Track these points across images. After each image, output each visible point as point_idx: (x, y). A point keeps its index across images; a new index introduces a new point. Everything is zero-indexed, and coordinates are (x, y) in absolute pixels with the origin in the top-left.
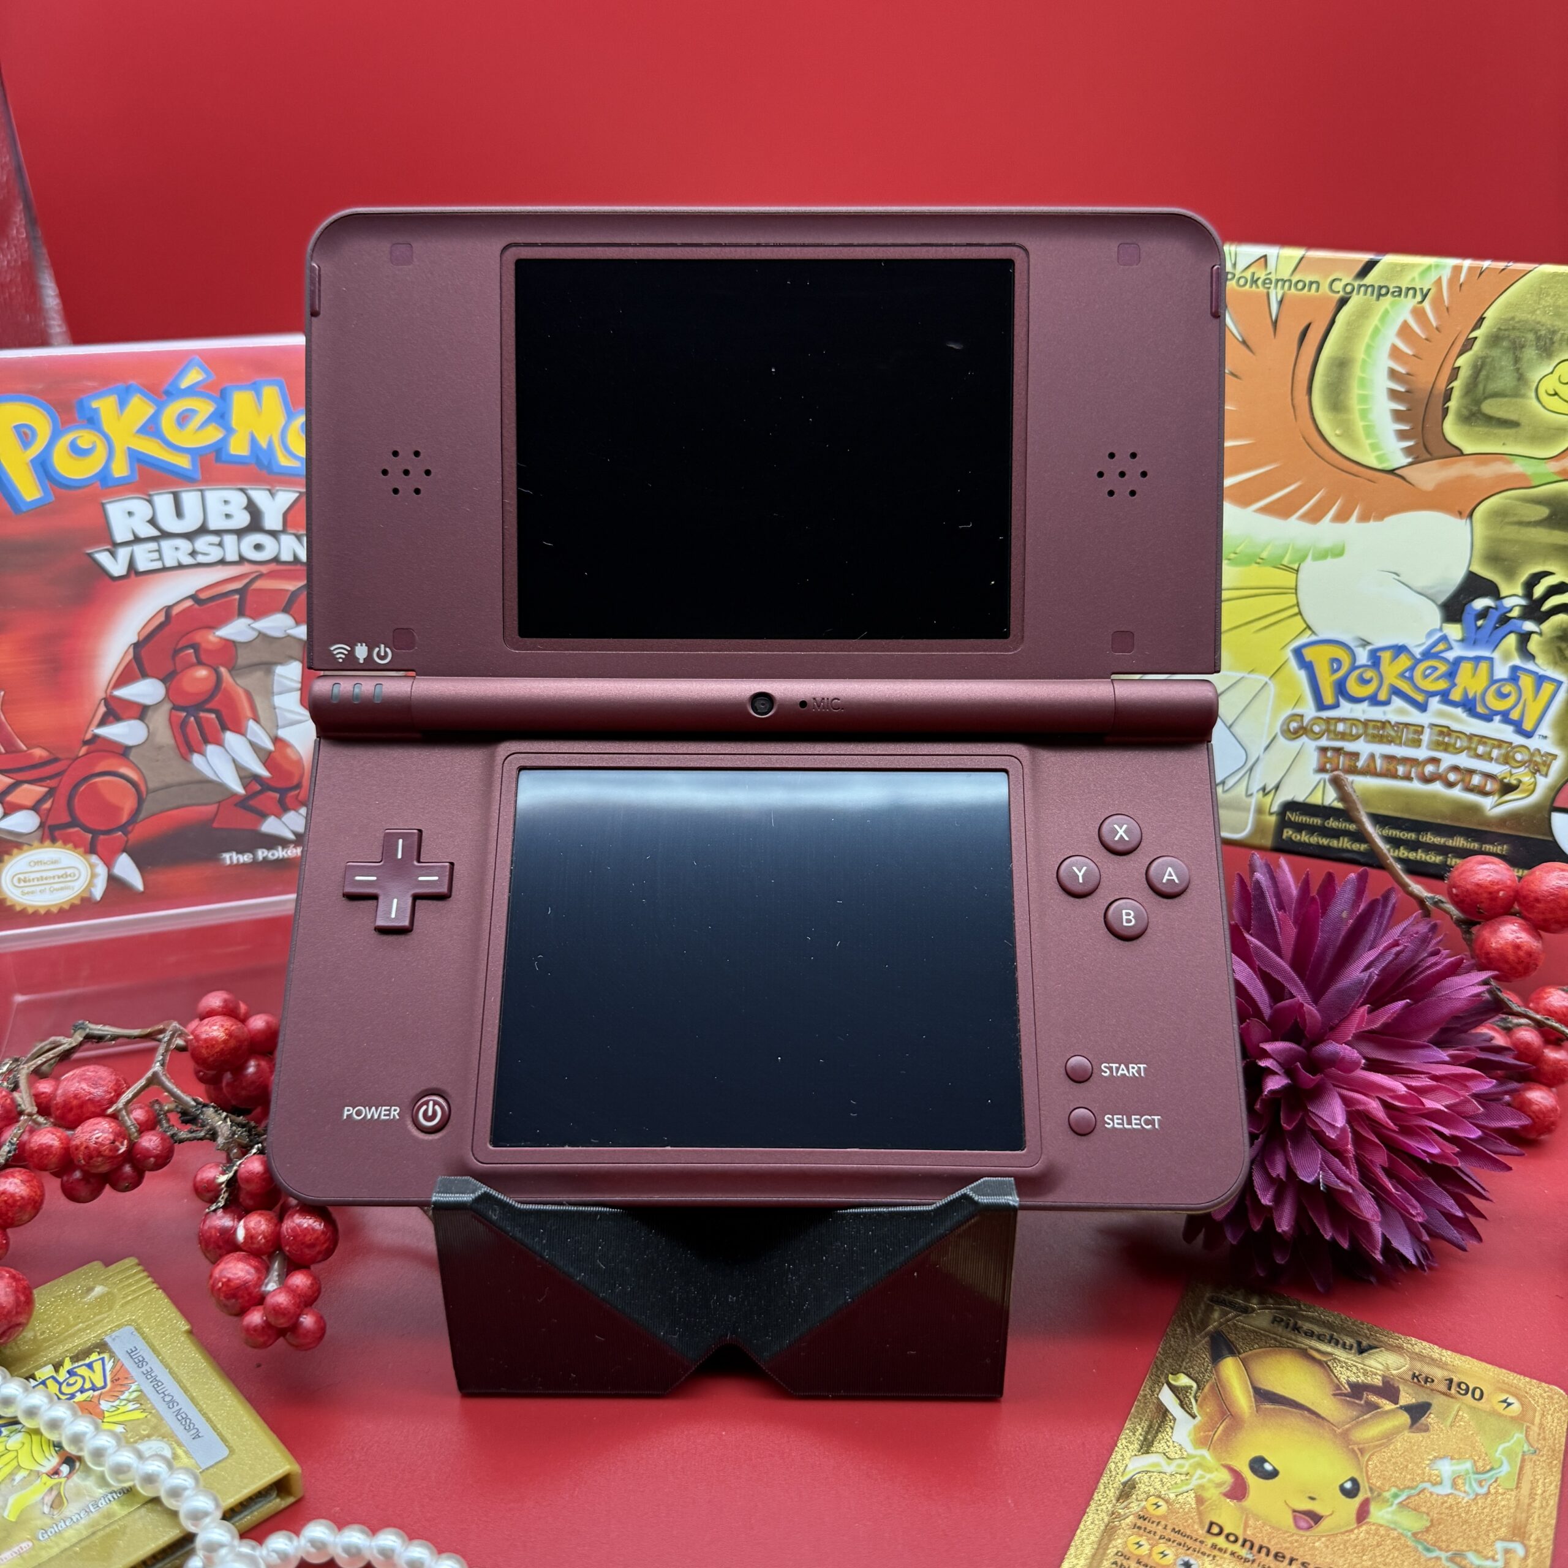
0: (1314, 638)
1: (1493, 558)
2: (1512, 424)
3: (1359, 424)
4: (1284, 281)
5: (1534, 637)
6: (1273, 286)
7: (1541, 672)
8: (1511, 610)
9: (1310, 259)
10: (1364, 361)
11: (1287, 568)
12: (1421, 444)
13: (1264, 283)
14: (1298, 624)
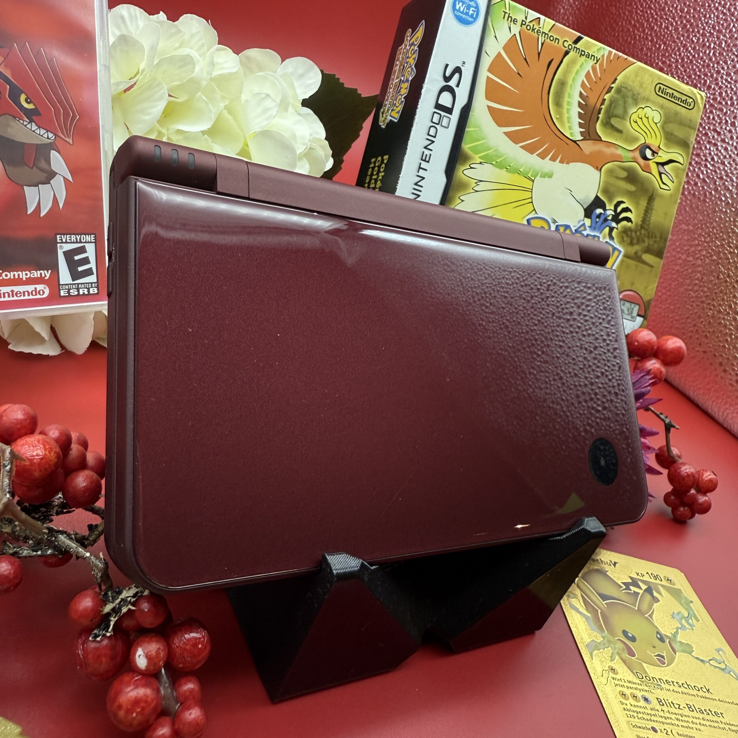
0: (536, 215)
1: (606, 191)
2: (620, 131)
3: (566, 115)
4: (546, 34)
5: (615, 230)
6: (541, 34)
7: (615, 246)
8: (609, 216)
9: (557, 26)
10: (571, 84)
11: (530, 179)
12: (587, 131)
13: (537, 32)
14: (530, 207)
